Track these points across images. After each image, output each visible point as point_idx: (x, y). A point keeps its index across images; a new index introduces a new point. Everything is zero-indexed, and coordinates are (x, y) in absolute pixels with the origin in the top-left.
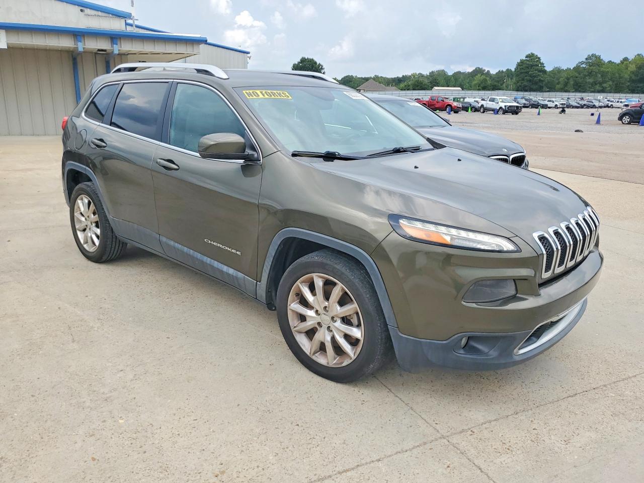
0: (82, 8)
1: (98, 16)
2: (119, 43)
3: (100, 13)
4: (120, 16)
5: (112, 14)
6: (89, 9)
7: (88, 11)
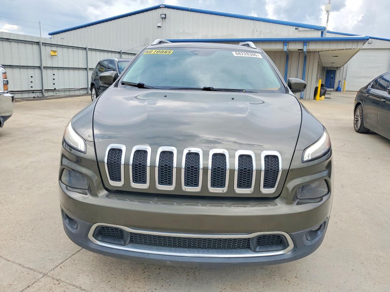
0: (297, 27)
1: (306, 31)
2: (308, 45)
3: (307, 29)
4: (318, 30)
5: (314, 29)
6: (301, 28)
7: (300, 29)
